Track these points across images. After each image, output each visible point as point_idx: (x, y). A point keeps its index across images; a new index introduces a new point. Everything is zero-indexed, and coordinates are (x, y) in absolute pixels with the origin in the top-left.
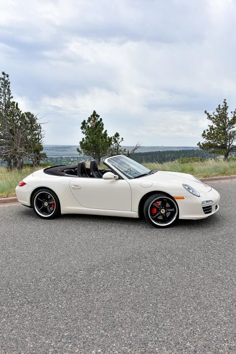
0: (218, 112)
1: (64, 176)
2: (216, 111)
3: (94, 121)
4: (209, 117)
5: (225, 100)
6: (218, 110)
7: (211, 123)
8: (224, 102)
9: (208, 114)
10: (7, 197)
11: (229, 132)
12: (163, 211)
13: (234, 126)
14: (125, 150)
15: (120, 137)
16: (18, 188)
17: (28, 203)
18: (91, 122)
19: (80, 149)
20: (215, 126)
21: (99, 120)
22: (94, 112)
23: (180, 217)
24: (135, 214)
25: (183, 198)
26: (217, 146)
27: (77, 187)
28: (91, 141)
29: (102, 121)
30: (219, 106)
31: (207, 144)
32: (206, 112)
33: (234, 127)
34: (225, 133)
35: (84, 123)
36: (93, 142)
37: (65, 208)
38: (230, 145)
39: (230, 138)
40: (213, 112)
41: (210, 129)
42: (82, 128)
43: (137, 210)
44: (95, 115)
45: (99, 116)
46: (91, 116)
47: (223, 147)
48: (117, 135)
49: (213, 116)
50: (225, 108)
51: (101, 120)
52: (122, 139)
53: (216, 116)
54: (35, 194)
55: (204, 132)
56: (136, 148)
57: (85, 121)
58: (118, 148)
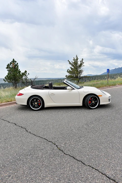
0: (74, 61)
2: (73, 60)
4: (70, 63)
5: (77, 55)
6: (74, 59)
7: (71, 66)
8: (76, 56)
9: (70, 62)
11: (79, 70)
12: (93, 102)
13: (81, 67)
14: (30, 79)
15: (27, 73)
18: (12, 64)
20: (73, 67)
21: (16, 64)
22: (14, 59)
24: (81, 104)
25: (101, 96)
26: (74, 77)
28: (13, 75)
29: (18, 64)
30: (74, 58)
31: (70, 76)
32: (68, 61)
33: (81, 68)
34: (77, 71)
35: (8, 65)
36: (14, 75)
38: (80, 76)
39: (79, 73)
40: (72, 61)
41: (71, 69)
42: (7, 68)
44: (14, 61)
45: (16, 62)
46: (12, 62)
47: (77, 77)
48: (26, 72)
49: (72, 63)
50: (77, 59)
51: (17, 64)
52: (29, 74)
53: (73, 63)
55: (68, 70)
56: (35, 79)
57: (8, 64)
58: (26, 78)
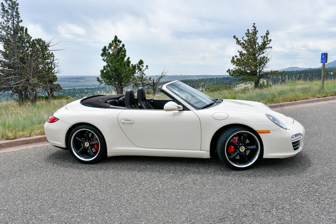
0: (248, 37)
1: (108, 107)
2: (245, 36)
3: (115, 47)
4: (238, 42)
5: (254, 24)
6: (248, 34)
7: (240, 48)
8: (254, 26)
9: (237, 39)
10: (30, 136)
11: (259, 58)
12: (242, 149)
13: (264, 51)
14: (150, 78)
15: (145, 65)
16: (47, 125)
17: (62, 144)
18: (112, 48)
19: (101, 79)
20: (244, 52)
21: (121, 46)
22: (116, 37)
23: (265, 156)
24: (205, 153)
25: (268, 132)
26: (247, 73)
27: (128, 122)
28: (113, 69)
29: (125, 47)
30: (248, 30)
31: (237, 70)
32: (234, 37)
33: (264, 53)
34: (255, 59)
35: (104, 49)
36: (116, 70)
37: (113, 149)
38: (260, 71)
39: (260, 65)
40: (243, 37)
41: (240, 55)
42: (102, 55)
43: (208, 149)
44: (116, 40)
45: (120, 42)
46: (113, 42)
47: (254, 73)
48: (141, 62)
49: (242, 41)
50: (255, 33)
51: (123, 45)
52: (147, 66)
53: (245, 41)
54: (72, 132)
55: (233, 58)
56: (162, 77)
57: (105, 47)
58: (142, 76)
